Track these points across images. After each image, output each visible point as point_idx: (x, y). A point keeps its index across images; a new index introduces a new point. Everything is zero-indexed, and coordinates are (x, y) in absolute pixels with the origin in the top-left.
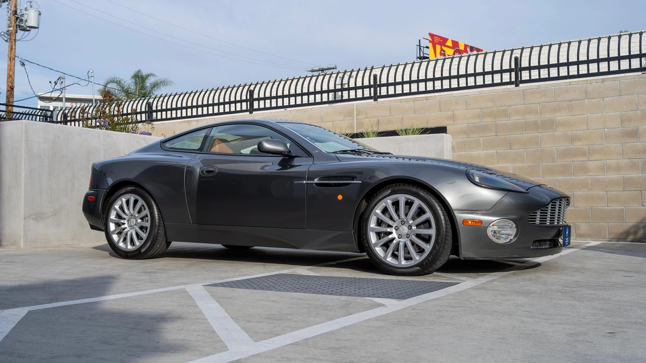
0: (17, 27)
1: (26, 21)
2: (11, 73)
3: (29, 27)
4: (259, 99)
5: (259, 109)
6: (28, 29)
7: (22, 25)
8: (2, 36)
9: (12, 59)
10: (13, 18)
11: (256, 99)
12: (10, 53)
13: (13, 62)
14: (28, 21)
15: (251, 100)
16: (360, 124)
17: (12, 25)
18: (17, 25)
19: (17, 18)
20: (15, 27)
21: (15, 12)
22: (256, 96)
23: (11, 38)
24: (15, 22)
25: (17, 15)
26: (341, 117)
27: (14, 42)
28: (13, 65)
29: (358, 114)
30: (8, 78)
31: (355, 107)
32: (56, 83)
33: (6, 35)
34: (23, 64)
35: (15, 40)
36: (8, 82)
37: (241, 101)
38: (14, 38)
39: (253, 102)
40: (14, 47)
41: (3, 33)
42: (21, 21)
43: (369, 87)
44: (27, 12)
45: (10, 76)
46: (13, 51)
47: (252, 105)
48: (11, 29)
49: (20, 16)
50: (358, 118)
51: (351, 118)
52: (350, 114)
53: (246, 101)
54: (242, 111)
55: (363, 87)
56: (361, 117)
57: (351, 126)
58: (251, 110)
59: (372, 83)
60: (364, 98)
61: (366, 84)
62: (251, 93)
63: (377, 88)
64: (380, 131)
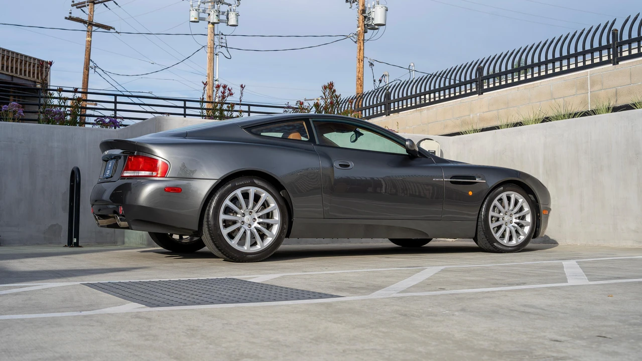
0: (365, 26)
1: (373, 19)
2: (360, 75)
3: (375, 25)
4: (488, 77)
5: (489, 90)
6: (376, 27)
7: (370, 23)
8: (351, 38)
9: (361, 60)
10: (361, 17)
11: (485, 78)
12: (358, 54)
13: (361, 64)
14: (375, 19)
15: (480, 80)
16: (595, 97)
17: (360, 25)
18: (365, 25)
19: (365, 17)
20: (363, 27)
21: (364, 11)
22: (485, 74)
23: (360, 40)
24: (364, 22)
25: (365, 13)
26: (573, 91)
27: (362, 43)
28: (361, 66)
29: (592, 86)
30: (357, 81)
31: (589, 76)
32: (380, 81)
33: (355, 36)
34: (372, 64)
35: (364, 40)
36: (357, 84)
37: (471, 81)
38: (362, 38)
39: (482, 81)
40: (362, 48)
41: (351, 35)
42: (369, 19)
44: (374, 10)
45: (359, 79)
46: (362, 52)
47: (482, 85)
48: (360, 29)
49: (367, 15)
50: (592, 90)
51: (584, 91)
52: (583, 85)
53: (475, 81)
54: (472, 94)
55: (600, 49)
56: (596, 88)
57: (584, 102)
58: (481, 91)
59: (611, 42)
60: (602, 63)
61: (604, 43)
62: (480, 70)
63: (617, 47)
64: (619, 106)
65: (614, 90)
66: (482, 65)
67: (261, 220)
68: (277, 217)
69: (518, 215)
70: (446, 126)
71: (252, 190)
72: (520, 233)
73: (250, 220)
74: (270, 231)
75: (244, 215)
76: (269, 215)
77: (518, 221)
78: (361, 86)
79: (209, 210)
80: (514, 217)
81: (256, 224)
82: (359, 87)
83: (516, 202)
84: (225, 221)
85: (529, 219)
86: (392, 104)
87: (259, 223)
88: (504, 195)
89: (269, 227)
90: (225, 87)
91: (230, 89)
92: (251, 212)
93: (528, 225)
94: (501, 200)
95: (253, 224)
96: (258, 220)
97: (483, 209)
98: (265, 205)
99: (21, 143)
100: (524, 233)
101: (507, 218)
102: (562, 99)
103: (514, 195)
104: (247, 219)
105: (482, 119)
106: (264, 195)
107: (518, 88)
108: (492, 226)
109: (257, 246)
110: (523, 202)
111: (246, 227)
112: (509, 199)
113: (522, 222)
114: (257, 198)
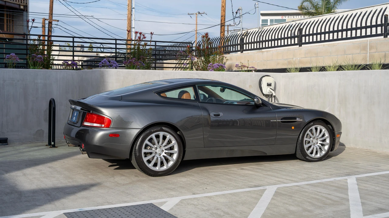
2: (223, 4)
4: (305, 36)
5: (306, 43)
11: (304, 36)
15: (300, 36)
16: (371, 57)
22: (303, 33)
26: (358, 51)
29: (370, 49)
30: (222, 8)
31: (368, 43)
32: (237, 13)
36: (221, 10)
37: (294, 37)
39: (302, 37)
43: (381, 25)
45: (223, 7)
47: (301, 40)
50: (370, 52)
51: (365, 52)
52: (364, 48)
53: (297, 37)
54: (295, 44)
55: (376, 26)
56: (373, 51)
57: (365, 59)
58: (300, 44)
59: (383, 22)
60: (377, 35)
61: (379, 23)
62: (300, 30)
63: (387, 26)
64: (386, 63)
65: (384, 53)
66: (302, 27)
67: (167, 151)
68: (176, 149)
69: (321, 139)
70: (278, 64)
71: (161, 134)
72: (322, 149)
73: (160, 152)
74: (172, 157)
75: (156, 148)
76: (172, 148)
77: (321, 142)
78: (224, 11)
79: (136, 147)
80: (319, 140)
81: (164, 154)
82: (223, 12)
83: (321, 131)
84: (145, 153)
85: (328, 141)
86: (245, 45)
87: (165, 153)
88: (313, 128)
89: (171, 155)
90: (140, 34)
91: (144, 34)
92: (161, 146)
93: (327, 145)
94: (311, 131)
95: (162, 153)
96: (165, 151)
97: (301, 136)
98: (170, 142)
99: (18, 81)
100: (325, 150)
101: (315, 141)
102: (351, 55)
103: (319, 127)
104: (158, 151)
105: (300, 62)
106: (169, 136)
107: (324, 45)
108: (306, 146)
109: (164, 167)
110: (325, 131)
111: (157, 155)
112: (316, 129)
113: (324, 143)
114: (164, 138)
